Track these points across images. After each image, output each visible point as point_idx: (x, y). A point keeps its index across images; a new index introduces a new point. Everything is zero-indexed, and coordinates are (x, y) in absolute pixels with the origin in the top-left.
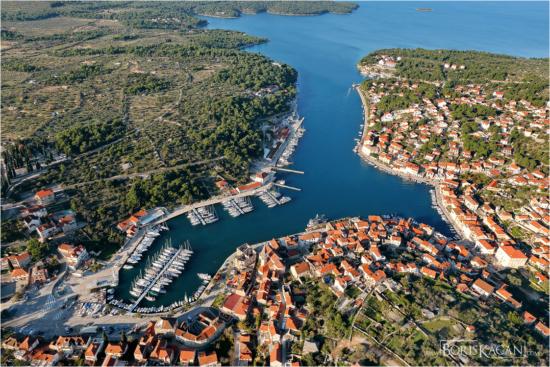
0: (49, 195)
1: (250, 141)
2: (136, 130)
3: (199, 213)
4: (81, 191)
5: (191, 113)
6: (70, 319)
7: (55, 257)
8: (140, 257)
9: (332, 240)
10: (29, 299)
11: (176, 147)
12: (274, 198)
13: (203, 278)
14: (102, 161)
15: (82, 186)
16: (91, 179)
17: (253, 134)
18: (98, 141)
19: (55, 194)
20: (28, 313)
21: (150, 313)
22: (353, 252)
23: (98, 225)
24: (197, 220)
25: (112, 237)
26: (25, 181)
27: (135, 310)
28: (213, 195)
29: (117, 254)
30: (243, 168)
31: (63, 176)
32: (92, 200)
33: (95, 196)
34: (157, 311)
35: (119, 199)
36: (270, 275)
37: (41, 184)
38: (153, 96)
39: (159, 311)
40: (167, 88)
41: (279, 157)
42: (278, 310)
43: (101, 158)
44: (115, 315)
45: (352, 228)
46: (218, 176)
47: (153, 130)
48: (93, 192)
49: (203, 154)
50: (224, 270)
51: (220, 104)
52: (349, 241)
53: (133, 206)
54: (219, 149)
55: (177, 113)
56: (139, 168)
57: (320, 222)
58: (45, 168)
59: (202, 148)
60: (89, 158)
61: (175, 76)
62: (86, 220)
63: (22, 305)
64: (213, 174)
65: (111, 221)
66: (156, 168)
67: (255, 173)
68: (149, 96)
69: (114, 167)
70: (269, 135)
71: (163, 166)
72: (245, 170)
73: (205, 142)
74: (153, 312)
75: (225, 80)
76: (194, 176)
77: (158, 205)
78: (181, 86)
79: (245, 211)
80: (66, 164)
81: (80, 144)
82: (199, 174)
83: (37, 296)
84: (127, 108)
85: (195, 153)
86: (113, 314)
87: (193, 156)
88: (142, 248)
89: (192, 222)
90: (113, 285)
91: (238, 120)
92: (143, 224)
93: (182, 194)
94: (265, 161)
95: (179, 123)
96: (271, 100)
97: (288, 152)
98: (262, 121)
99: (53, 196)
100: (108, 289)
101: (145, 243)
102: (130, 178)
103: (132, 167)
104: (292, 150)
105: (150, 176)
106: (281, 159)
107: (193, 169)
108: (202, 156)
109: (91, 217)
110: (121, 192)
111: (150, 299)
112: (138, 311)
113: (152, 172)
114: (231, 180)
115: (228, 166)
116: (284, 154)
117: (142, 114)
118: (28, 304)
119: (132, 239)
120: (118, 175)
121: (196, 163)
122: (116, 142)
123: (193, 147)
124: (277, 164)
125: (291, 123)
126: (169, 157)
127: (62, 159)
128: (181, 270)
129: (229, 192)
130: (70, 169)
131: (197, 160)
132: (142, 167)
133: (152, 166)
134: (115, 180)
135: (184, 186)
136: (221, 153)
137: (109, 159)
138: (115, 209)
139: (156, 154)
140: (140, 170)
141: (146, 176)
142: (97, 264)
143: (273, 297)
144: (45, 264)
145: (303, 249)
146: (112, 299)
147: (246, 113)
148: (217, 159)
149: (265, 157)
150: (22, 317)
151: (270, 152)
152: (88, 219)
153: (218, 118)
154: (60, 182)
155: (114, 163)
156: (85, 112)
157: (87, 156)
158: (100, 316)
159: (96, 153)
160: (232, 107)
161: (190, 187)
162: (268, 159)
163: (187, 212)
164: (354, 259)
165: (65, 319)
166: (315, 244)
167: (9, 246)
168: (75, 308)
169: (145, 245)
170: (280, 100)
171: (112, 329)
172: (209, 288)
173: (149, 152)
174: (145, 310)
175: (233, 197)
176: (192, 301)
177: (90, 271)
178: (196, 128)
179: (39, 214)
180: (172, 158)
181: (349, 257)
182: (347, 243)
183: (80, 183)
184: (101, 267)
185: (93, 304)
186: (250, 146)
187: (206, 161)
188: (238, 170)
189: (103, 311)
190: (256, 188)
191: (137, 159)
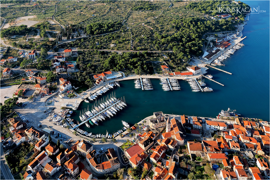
0: (70, 52)
1: (194, 45)
2: (127, 28)
3: (143, 82)
4: (85, 53)
5: (162, 23)
6: (44, 120)
7: (56, 83)
8: (96, 98)
9: (235, 133)
10: (34, 101)
11: (144, 40)
12: (199, 86)
13: (125, 125)
14: (102, 41)
15: (86, 51)
16: (92, 48)
17: (198, 41)
18: (105, 30)
19: (73, 52)
20: (30, 109)
21: (83, 134)
22: (253, 152)
23: (84, 73)
24: (139, 85)
25: (88, 81)
26: (64, 43)
27: (76, 129)
28: (156, 73)
29: (85, 92)
30: (184, 61)
31: (81, 44)
32: (88, 59)
33: (90, 57)
34: (87, 135)
35: (101, 62)
36: (168, 142)
37: (69, 46)
38: (145, 12)
39: (88, 135)
40: (155, 9)
41: (215, 60)
42: (161, 173)
43: (102, 39)
44: (65, 127)
45: (259, 129)
46: (164, 62)
47: (136, 29)
48: (90, 55)
49: (159, 47)
50: (140, 125)
51: (182, 21)
52: (251, 140)
53: (106, 67)
54: (170, 46)
55: (154, 22)
56: (119, 48)
57: (231, 115)
58: (76, 39)
59: (159, 43)
60: (97, 38)
61: (162, 4)
62: (79, 69)
63: (30, 103)
64: (161, 60)
65: (92, 72)
66: (128, 50)
67: (191, 66)
68: (143, 12)
69: (106, 45)
70: (212, 44)
71: (132, 49)
72: (185, 62)
73: (163, 40)
74: (84, 135)
75: (193, 8)
76: (148, 59)
77: (120, 70)
78: (164, 9)
79: (174, 89)
80: (84, 39)
81: (96, 30)
82: (151, 58)
83: (38, 101)
84: (128, 16)
85: (154, 46)
86: (64, 126)
87: (152, 47)
88: (99, 93)
89: (135, 86)
90: (74, 109)
91: (191, 31)
92: (107, 79)
93: (136, 67)
94: (203, 59)
95: (152, 27)
96: (222, 22)
97: (224, 57)
98: (210, 34)
99: (71, 53)
100: (70, 110)
101: (103, 90)
102: (112, 52)
103: (115, 47)
104: (227, 56)
105: (123, 53)
106: (216, 61)
107: (149, 54)
108: (158, 48)
109: (83, 68)
110: (104, 58)
111: (87, 125)
112: (77, 130)
113: (125, 51)
114: (172, 67)
115: (173, 57)
116: (219, 58)
117: (134, 21)
118: (33, 103)
119: (97, 85)
120: (106, 49)
121: (152, 52)
122: (114, 32)
123: (154, 42)
124: (212, 63)
125: (234, 39)
126: (137, 45)
127: (85, 36)
128: (113, 114)
129: (167, 74)
130: (85, 42)
131: (154, 50)
132: (120, 48)
133: (126, 48)
134: (103, 52)
135: (139, 63)
136: (171, 48)
137: (105, 40)
138: (96, 66)
139: (131, 42)
140: (119, 49)
141: (120, 53)
142: (73, 93)
143: (164, 160)
144: (50, 86)
145: (208, 131)
146: (68, 117)
147: (198, 28)
148: (167, 52)
149: (203, 56)
150: (26, 109)
151: (209, 54)
152: (81, 68)
153: (178, 28)
154: (78, 47)
155: (107, 43)
156: (108, 16)
157: (96, 37)
158: (58, 124)
159: (101, 36)
160: (190, 23)
161: (142, 64)
162: (206, 59)
163: (136, 79)
164: (250, 159)
165: (42, 118)
166: (219, 131)
167: (41, 72)
168: (50, 115)
169: (102, 91)
170: (229, 23)
171: (59, 135)
172: (124, 133)
173: (128, 40)
174: (81, 131)
175: (169, 77)
176: (110, 138)
177: (67, 96)
178: (161, 32)
179: (61, 60)
180: (139, 46)
181: (246, 155)
182: (248, 141)
183: (87, 49)
184: (74, 96)
185: (58, 116)
186: (192, 48)
187: (160, 51)
188: (179, 61)
189: (60, 122)
190: (189, 76)
191: (120, 43)
